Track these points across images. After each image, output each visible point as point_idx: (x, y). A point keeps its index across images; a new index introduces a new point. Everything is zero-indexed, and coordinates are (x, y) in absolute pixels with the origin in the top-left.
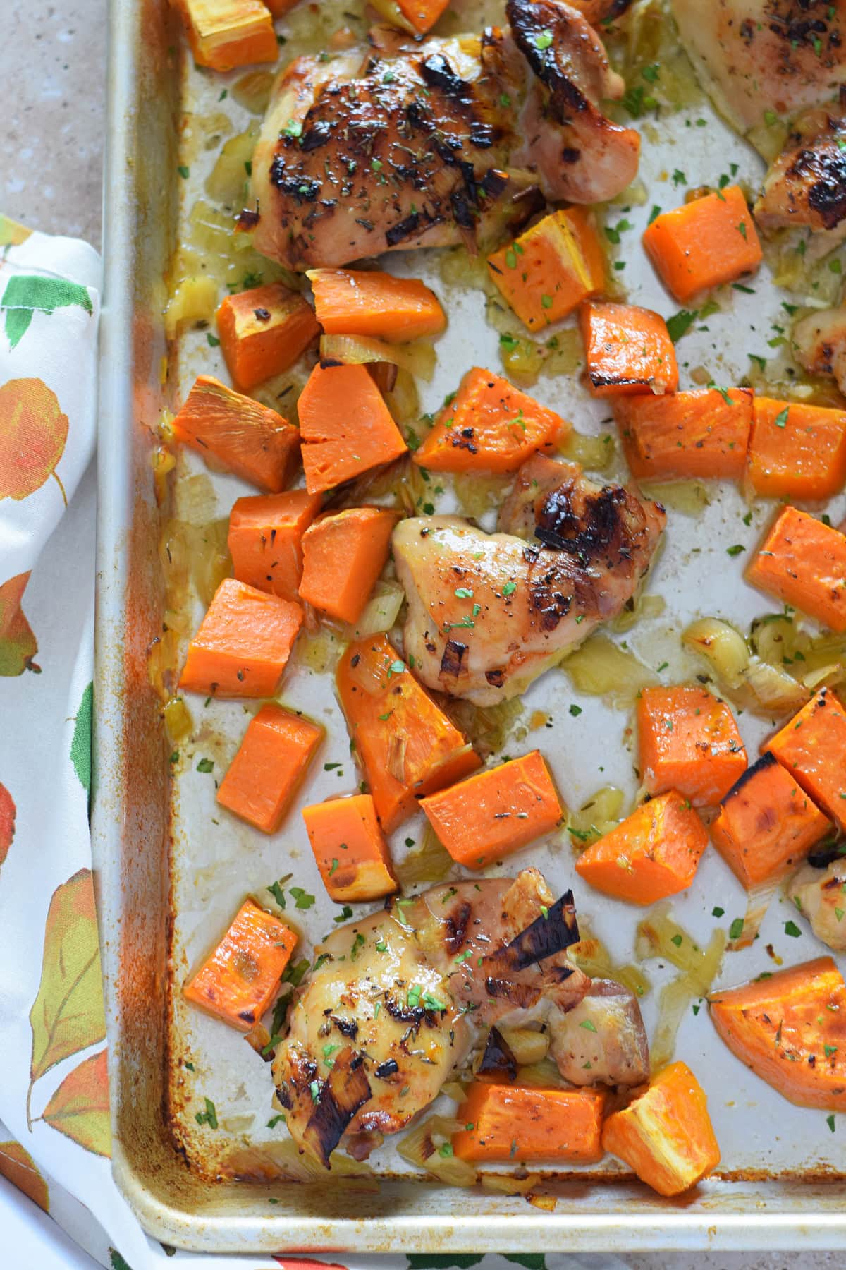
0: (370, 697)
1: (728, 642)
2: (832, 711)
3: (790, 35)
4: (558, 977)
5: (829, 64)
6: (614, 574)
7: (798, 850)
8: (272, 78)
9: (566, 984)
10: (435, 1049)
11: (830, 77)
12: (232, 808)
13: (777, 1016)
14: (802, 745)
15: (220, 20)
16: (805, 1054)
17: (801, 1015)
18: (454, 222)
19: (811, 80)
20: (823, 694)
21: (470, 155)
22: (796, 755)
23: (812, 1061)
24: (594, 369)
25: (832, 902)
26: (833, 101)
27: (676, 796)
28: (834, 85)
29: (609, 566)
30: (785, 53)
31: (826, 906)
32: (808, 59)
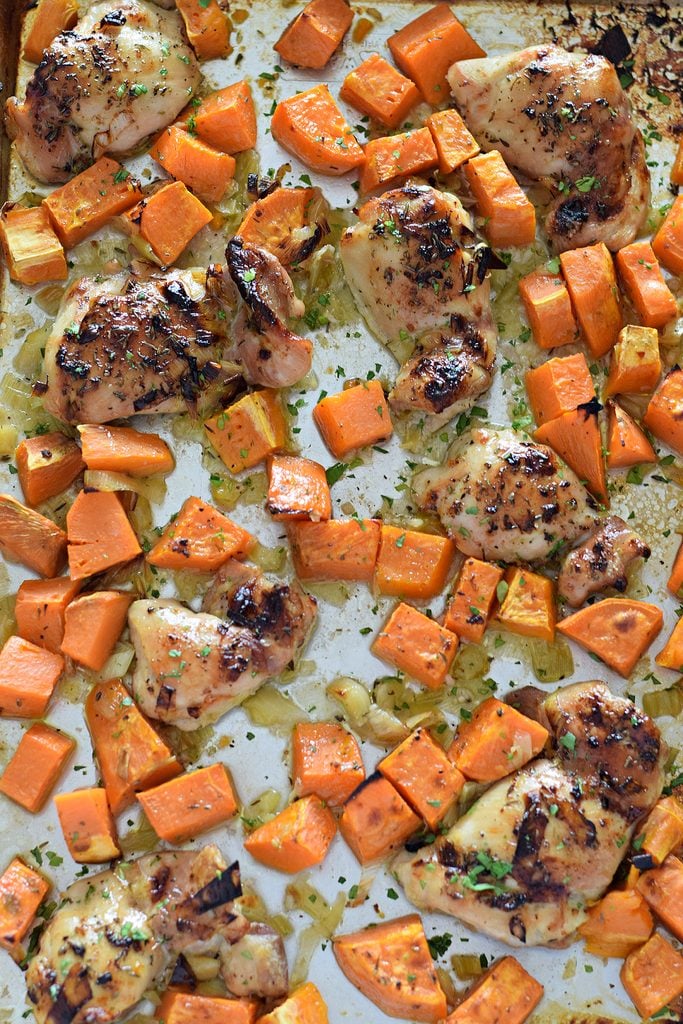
0: (107, 721)
1: (356, 694)
2: (424, 744)
3: (417, 280)
4: (227, 920)
5: (444, 300)
6: (280, 645)
7: (398, 839)
8: (63, 291)
9: (232, 925)
10: (139, 967)
11: (444, 309)
12: (9, 794)
13: (376, 953)
14: (402, 766)
15: (29, 251)
16: (394, 980)
17: (393, 953)
18: (181, 397)
19: (431, 310)
20: (419, 732)
21: (195, 351)
22: (398, 773)
23: (399, 985)
24: (272, 502)
25: (418, 876)
26: (446, 325)
27: (316, 798)
28: (447, 314)
29: (276, 639)
30: (414, 292)
31: (414, 879)
32: (430, 297)
